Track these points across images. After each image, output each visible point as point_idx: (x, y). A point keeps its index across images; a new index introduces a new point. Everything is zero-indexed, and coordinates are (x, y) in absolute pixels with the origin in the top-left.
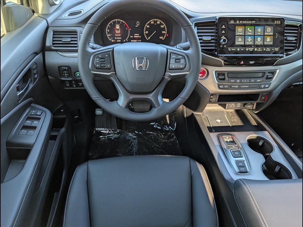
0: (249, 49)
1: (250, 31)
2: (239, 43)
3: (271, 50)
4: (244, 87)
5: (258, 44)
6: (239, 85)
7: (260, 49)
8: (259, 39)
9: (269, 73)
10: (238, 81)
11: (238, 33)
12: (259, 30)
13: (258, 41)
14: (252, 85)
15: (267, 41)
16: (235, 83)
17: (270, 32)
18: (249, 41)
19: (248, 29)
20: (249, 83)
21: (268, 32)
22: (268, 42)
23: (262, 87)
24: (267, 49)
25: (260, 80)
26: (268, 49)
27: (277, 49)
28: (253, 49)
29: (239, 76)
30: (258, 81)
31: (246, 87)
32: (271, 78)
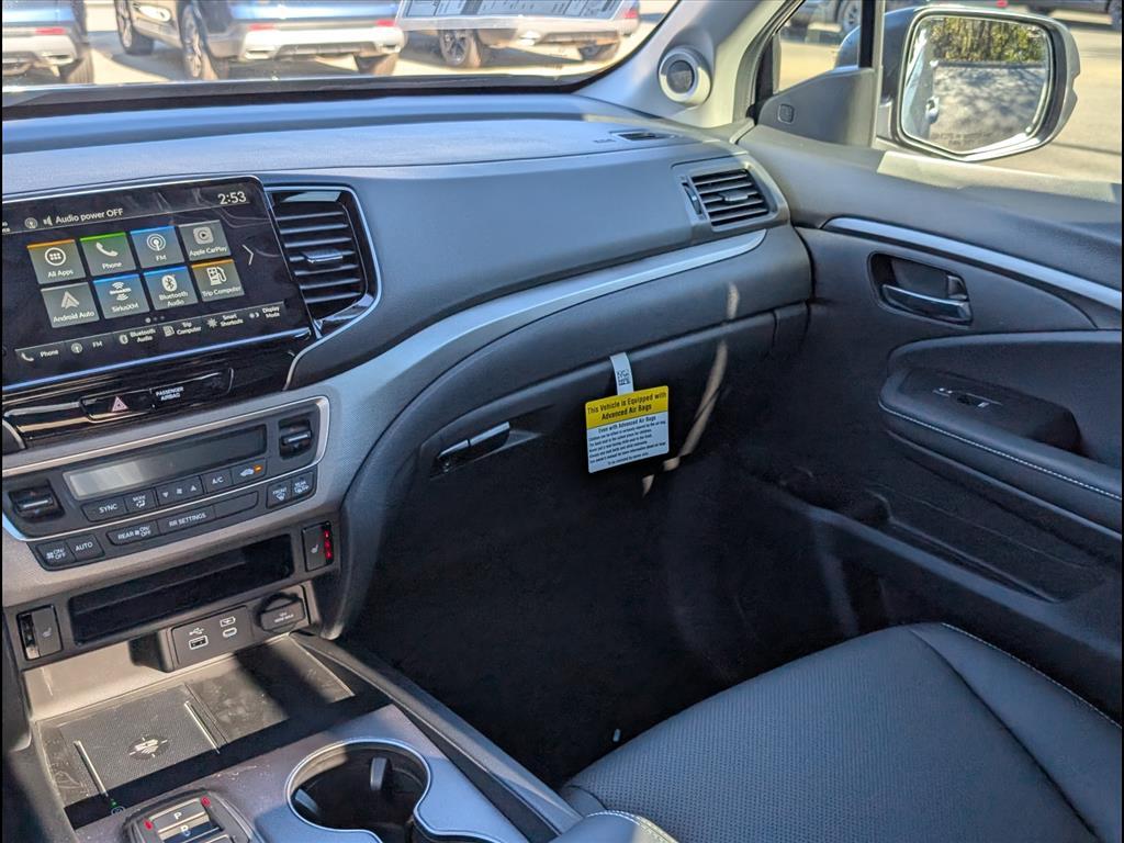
0: (133, 334)
1: (107, 253)
2: (73, 318)
3: (246, 319)
5: (170, 304)
6: (156, 519)
7: (190, 325)
8: (169, 282)
9: (284, 425)
10: (141, 501)
11: (52, 274)
12: (156, 242)
13: (170, 293)
14: (219, 502)
15: (213, 283)
17: (211, 246)
18: (122, 298)
19: (99, 246)
20: (205, 494)
21: (203, 247)
22: (218, 287)
24: (225, 318)
25: (253, 467)
26: (231, 319)
27: (272, 311)
28: (152, 331)
30: (243, 474)
31: (196, 518)
32: (308, 446)
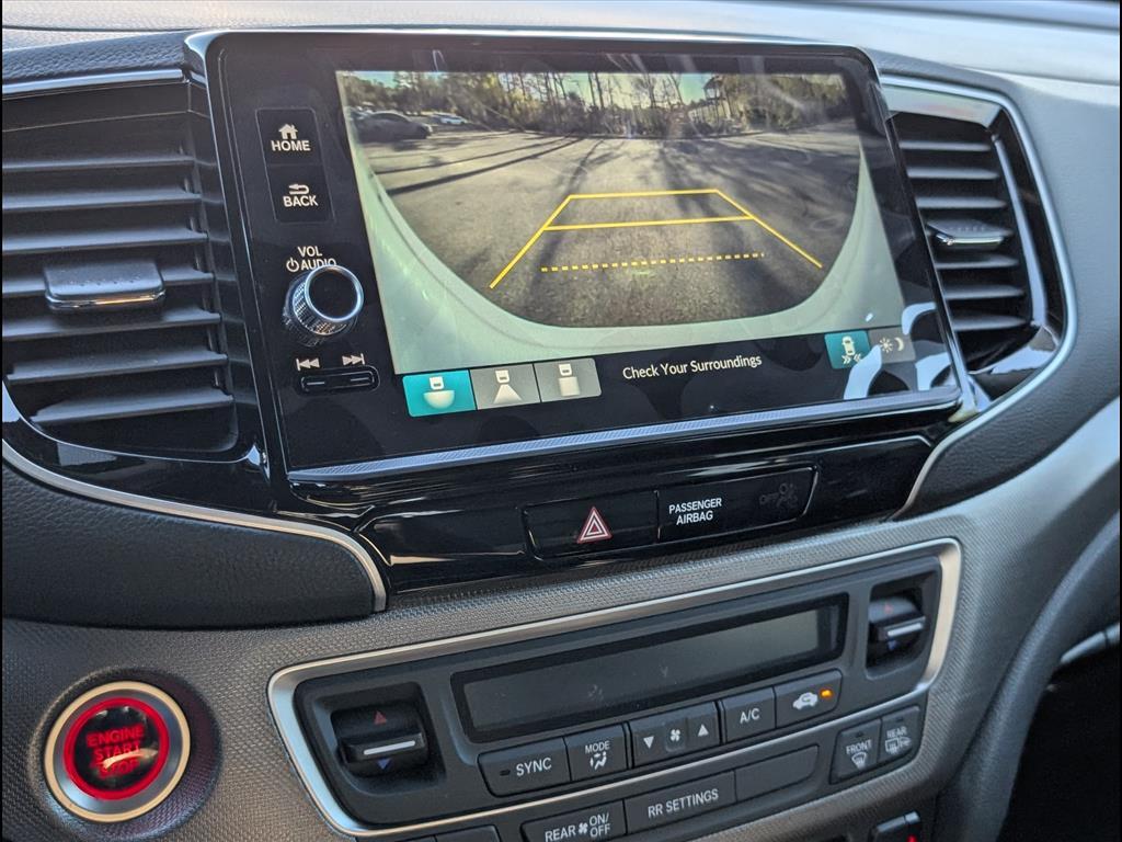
4: (673, 806)
6: (622, 798)
9: (881, 593)
10: (599, 752)
14: (750, 761)
16: (572, 784)
20: (722, 743)
23: (860, 763)
25: (816, 690)
29: (596, 694)
30: (799, 704)
31: (700, 799)
